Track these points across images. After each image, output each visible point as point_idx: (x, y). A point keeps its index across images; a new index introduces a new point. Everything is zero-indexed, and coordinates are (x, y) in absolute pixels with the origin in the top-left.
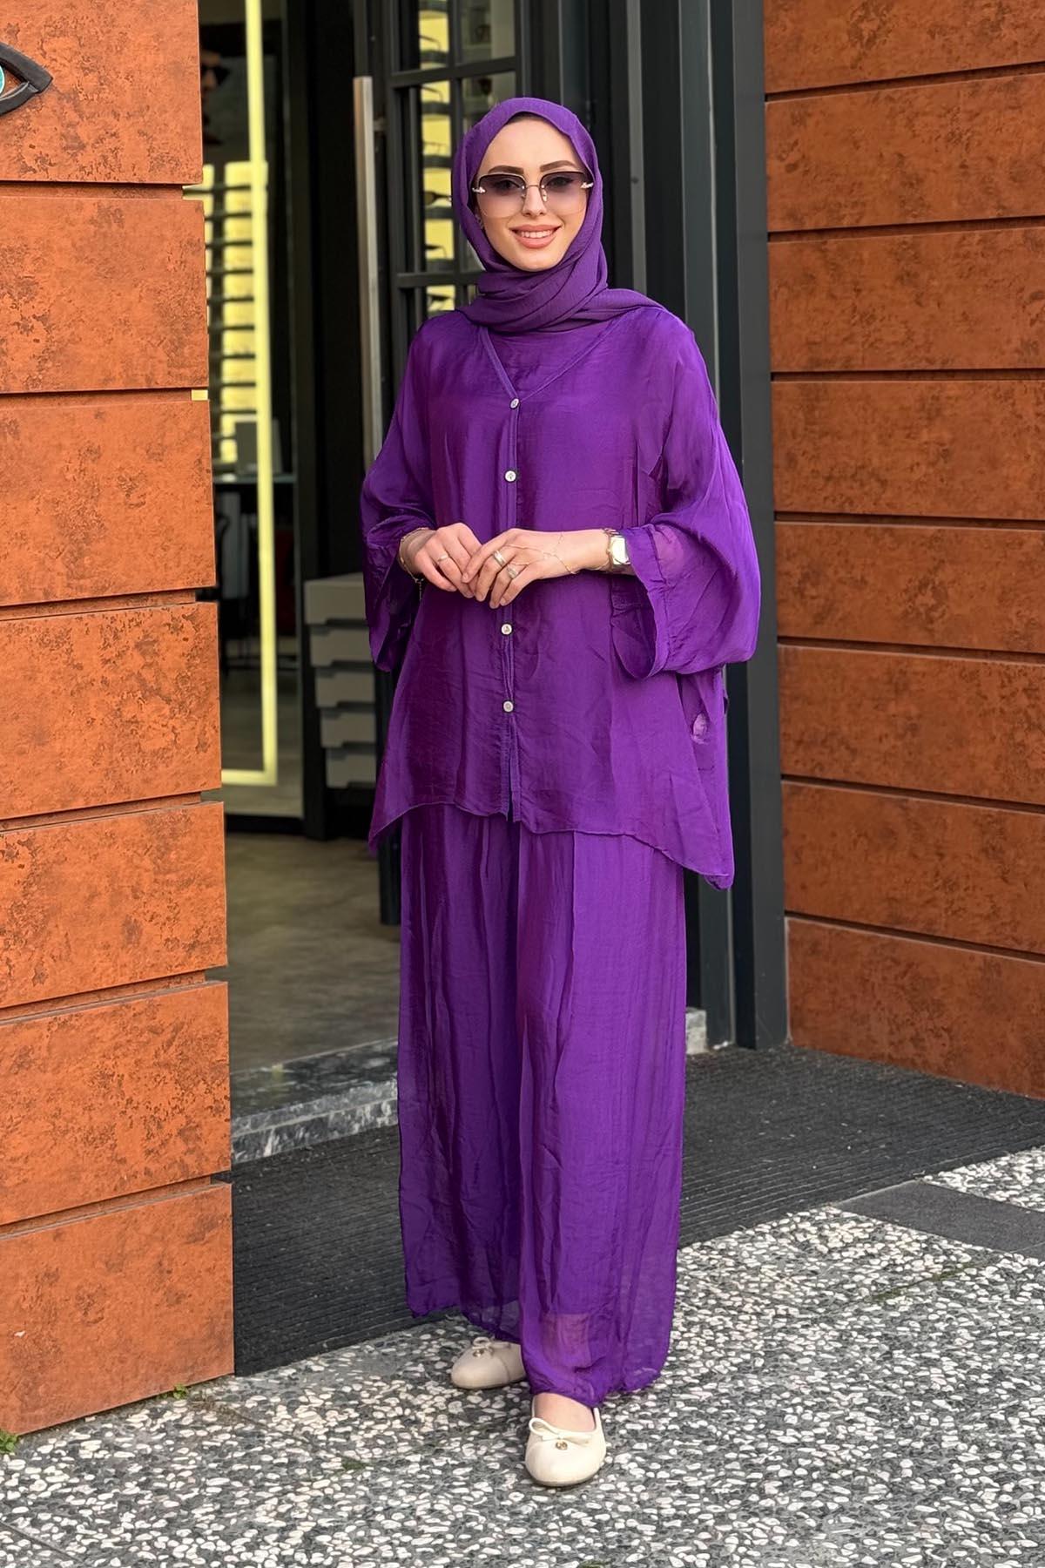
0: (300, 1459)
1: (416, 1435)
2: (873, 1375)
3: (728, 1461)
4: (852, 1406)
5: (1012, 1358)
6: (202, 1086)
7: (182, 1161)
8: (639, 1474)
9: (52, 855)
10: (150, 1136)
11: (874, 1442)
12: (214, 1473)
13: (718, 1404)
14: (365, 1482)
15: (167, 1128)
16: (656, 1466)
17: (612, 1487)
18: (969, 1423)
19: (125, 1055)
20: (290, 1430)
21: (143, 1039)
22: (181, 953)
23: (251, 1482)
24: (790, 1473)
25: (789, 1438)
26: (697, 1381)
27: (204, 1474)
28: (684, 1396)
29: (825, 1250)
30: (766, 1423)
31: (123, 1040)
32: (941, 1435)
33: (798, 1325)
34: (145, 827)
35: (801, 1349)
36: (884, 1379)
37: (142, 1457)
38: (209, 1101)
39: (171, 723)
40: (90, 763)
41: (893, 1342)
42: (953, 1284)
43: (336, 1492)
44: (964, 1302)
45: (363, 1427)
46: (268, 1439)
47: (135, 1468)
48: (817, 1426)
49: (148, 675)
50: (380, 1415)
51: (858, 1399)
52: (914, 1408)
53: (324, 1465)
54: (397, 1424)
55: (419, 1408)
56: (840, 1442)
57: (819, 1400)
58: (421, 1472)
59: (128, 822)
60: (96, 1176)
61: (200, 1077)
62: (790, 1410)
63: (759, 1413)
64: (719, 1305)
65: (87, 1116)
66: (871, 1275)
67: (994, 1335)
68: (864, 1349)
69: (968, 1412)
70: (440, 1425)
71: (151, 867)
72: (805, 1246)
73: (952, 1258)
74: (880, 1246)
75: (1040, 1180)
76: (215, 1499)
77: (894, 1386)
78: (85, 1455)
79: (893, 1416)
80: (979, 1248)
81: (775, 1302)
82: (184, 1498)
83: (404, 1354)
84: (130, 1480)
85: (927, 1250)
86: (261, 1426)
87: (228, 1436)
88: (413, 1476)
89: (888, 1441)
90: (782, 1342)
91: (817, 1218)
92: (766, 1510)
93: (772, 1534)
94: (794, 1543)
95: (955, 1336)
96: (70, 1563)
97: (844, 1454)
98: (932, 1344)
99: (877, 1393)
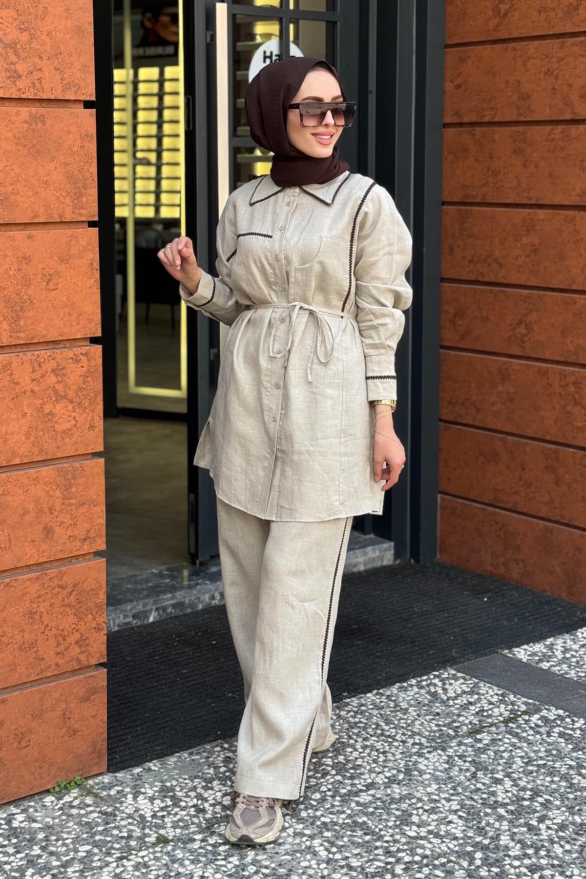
0: (134, 834)
1: (202, 819)
2: (465, 789)
3: (377, 848)
4: (451, 811)
5: (544, 780)
6: (90, 617)
7: (78, 658)
8: (323, 854)
10: (58, 645)
11: (462, 838)
12: (85, 842)
13: (374, 805)
14: (168, 853)
15: (68, 640)
16: (334, 849)
17: (307, 864)
19: (44, 601)
20: (132, 812)
21: (55, 592)
22: (78, 543)
23: (104, 849)
24: (411, 859)
25: (413, 832)
26: (364, 788)
27: (79, 843)
28: (356, 799)
29: (445, 698)
30: (401, 820)
31: (43, 593)
32: (499, 835)
33: (425, 751)
34: (57, 473)
35: (424, 768)
36: (471, 792)
37: (48, 828)
38: (94, 625)
39: (73, 414)
40: (24, 438)
41: (479, 766)
42: (514, 726)
43: (150, 860)
44: (520, 738)
45: (173, 812)
46: (119, 818)
47: (41, 836)
48: (429, 825)
49: (59, 387)
50: (183, 804)
51: (455, 806)
52: (486, 814)
53: (147, 839)
54: (192, 811)
55: (206, 800)
56: (441, 837)
57: (432, 805)
58: (200, 848)
59: (46, 471)
60: (26, 668)
61: (88, 612)
62: (415, 812)
63: (398, 813)
64: (382, 735)
65: (21, 635)
66: (469, 718)
67: (535, 763)
68: (461, 770)
69: (517, 819)
70: (216, 813)
71: (60, 496)
72: (434, 695)
73: (516, 707)
74: (476, 697)
75: (568, 655)
76: (81, 861)
77: (476, 797)
78: (15, 824)
79: (474, 819)
80: (531, 701)
81: (414, 734)
82: (64, 859)
83: (204, 760)
84: (36, 844)
85: (501, 701)
86: (116, 809)
87: (96, 815)
88: (196, 850)
89: (470, 838)
90: (416, 763)
91: (443, 676)
95: (513, 763)
97: (443, 846)
98: (500, 768)
99: (466, 802)
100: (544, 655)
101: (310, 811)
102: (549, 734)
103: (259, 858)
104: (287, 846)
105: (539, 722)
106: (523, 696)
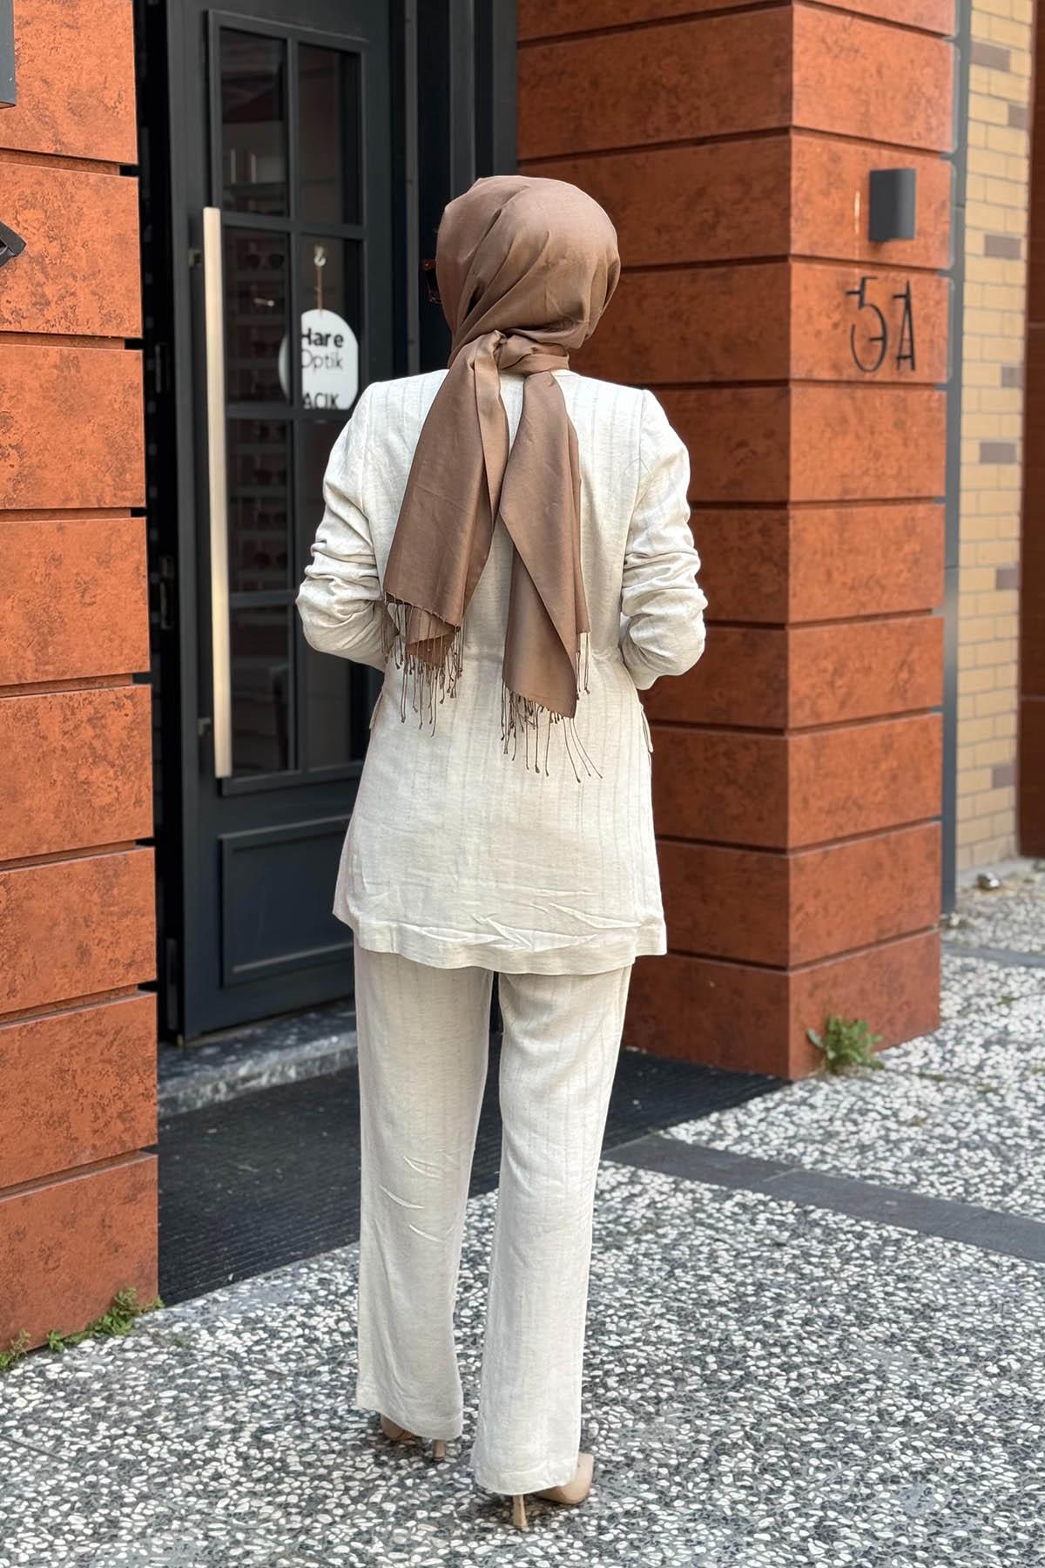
0: (230, 1373)
1: (319, 1350)
2: (664, 1290)
4: (656, 1316)
6: (136, 1078)
7: (120, 1138)
9: (22, 892)
10: (97, 1118)
11: (680, 1343)
12: (165, 1387)
14: (289, 1390)
15: (109, 1112)
18: (749, 1325)
19: (78, 1054)
20: (216, 1349)
21: (92, 1041)
22: (121, 970)
23: (196, 1393)
24: (622, 1370)
25: (614, 1342)
27: (156, 1389)
31: (75, 1041)
32: (728, 1336)
34: (94, 868)
36: (674, 1293)
37: (99, 1376)
38: (141, 1090)
39: (115, 783)
40: (52, 817)
41: (674, 1264)
42: (703, 1216)
43: (268, 1399)
44: (717, 1230)
45: (275, 1345)
46: (199, 1357)
47: (97, 1386)
48: (632, 1332)
49: (97, 744)
50: (285, 1335)
51: (658, 1309)
52: (703, 1315)
53: (252, 1377)
54: (301, 1341)
55: (315, 1328)
56: (654, 1344)
57: (628, 1311)
59: (82, 865)
60: (56, 1152)
61: (135, 1070)
62: (608, 1320)
65: (48, 1105)
67: (746, 1255)
68: (651, 1270)
69: (746, 1317)
70: (336, 1341)
71: (99, 900)
73: (698, 1196)
74: (638, 1189)
75: (746, 1132)
76: (169, 1408)
77: (683, 1298)
78: (52, 1376)
79: (689, 1322)
80: (716, 1187)
82: (144, 1408)
83: (289, 1285)
84: (95, 1395)
85: (676, 1190)
86: (189, 1347)
87: (166, 1357)
88: (327, 1383)
89: (691, 1342)
92: (613, 1400)
93: (622, 1419)
94: (641, 1426)
95: (717, 1257)
96: (65, 1465)
97: (660, 1353)
98: (702, 1264)
99: (672, 1304)
100: (713, 1134)
101: (465, 1330)
102: (753, 1222)
105: (736, 1210)
106: (703, 1181)
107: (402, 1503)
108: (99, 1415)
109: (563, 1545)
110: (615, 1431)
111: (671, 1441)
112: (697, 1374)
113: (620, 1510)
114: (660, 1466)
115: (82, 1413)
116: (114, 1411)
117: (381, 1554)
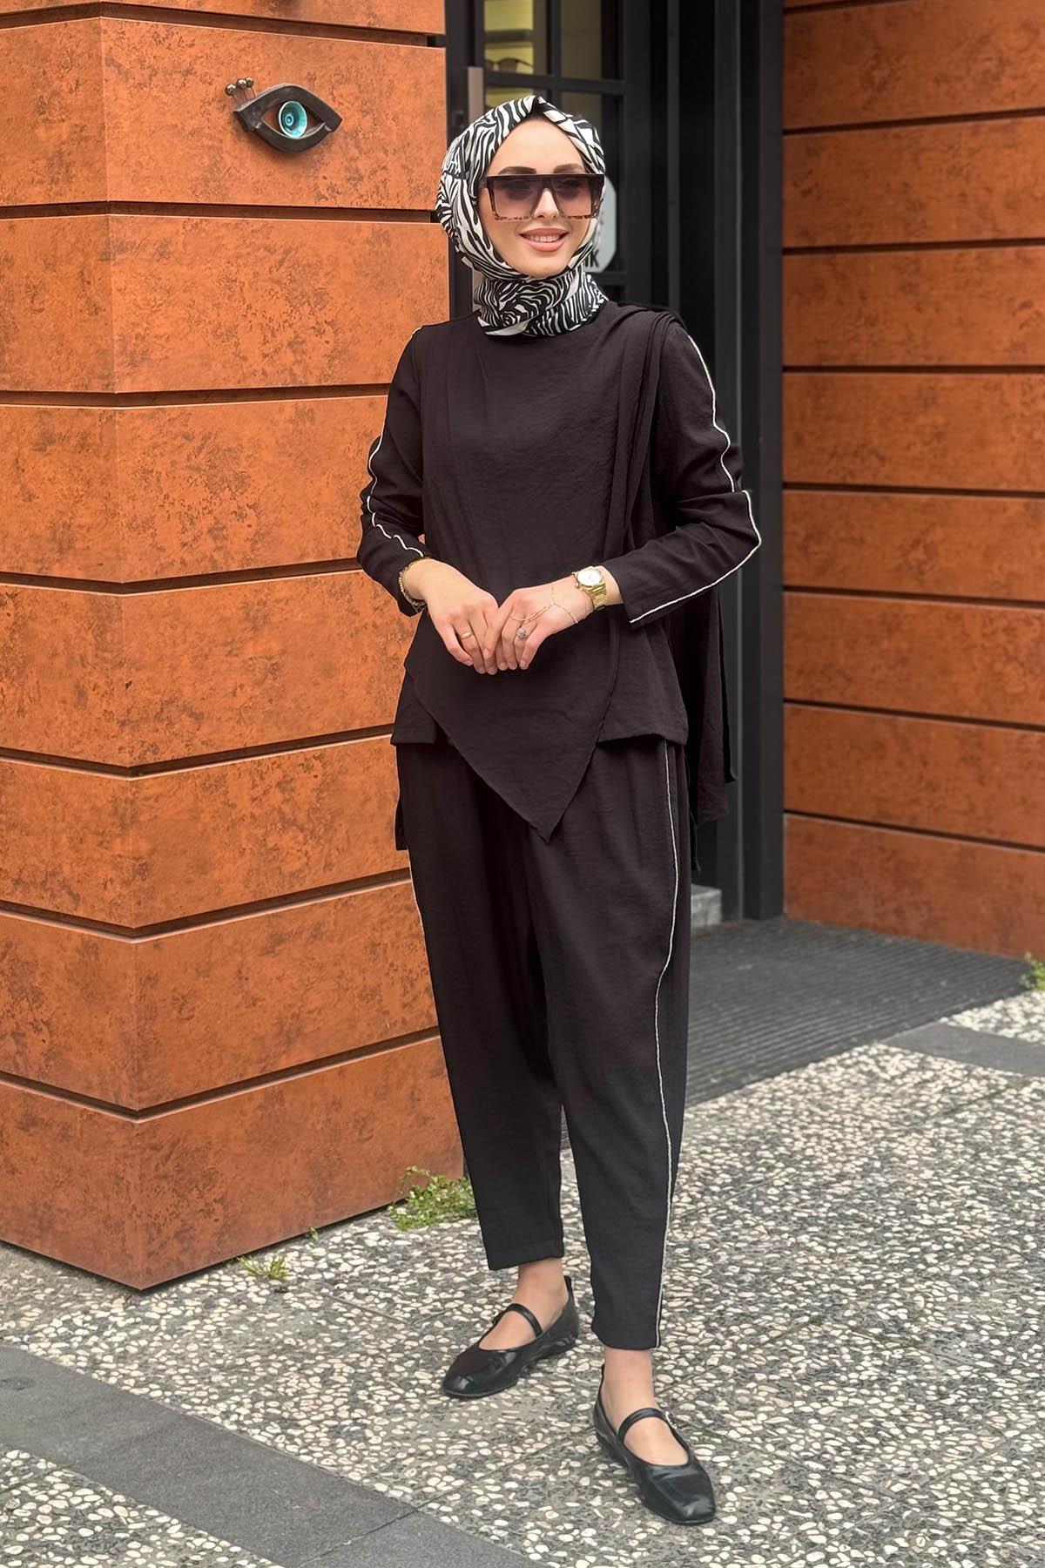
2: (972, 1172)
3: (888, 1239)
4: (967, 1197)
8: (822, 1249)
9: (338, 767)
11: (996, 1223)
13: (859, 1196)
16: (832, 1244)
17: (805, 1261)
24: (939, 1248)
25: (927, 1220)
26: (835, 1179)
28: (830, 1191)
29: (888, 1078)
30: (905, 1209)
33: (895, 1135)
36: (982, 1175)
37: (417, 1245)
40: (364, 692)
41: (979, 1147)
42: (1002, 1101)
44: (1017, 1115)
47: (417, 1253)
48: (945, 1212)
51: (968, 1190)
52: (1016, 1197)
56: (969, 1223)
57: (937, 1192)
60: (368, 1025)
62: (918, 1200)
63: (894, 1202)
64: (824, 1121)
65: (362, 977)
66: (934, 1097)
68: (955, 1153)
72: (870, 1073)
73: (993, 1082)
74: (929, 1075)
75: (1033, 1020)
77: (992, 1180)
78: (371, 1243)
79: (1002, 1203)
80: (1010, 1074)
81: (867, 1119)
82: (468, 1274)
84: (417, 1262)
85: (969, 1076)
89: (1005, 1222)
90: (888, 1148)
91: (871, 1053)
92: (935, 1275)
93: (947, 1294)
94: (967, 1300)
95: (1023, 1141)
96: (402, 1326)
97: (976, 1232)
98: (1007, 1148)
99: (981, 1186)
100: (1000, 1021)
101: (774, 1207)
103: (736, 1258)
104: (767, 1245)
105: (1035, 1096)
106: (996, 1068)
107: (739, 1366)
108: (425, 1280)
109: (905, 1407)
110: (942, 1304)
111: (999, 1315)
112: (1015, 1252)
113: (957, 1377)
114: (992, 1337)
115: (408, 1278)
116: (438, 1277)
117: (726, 1412)
